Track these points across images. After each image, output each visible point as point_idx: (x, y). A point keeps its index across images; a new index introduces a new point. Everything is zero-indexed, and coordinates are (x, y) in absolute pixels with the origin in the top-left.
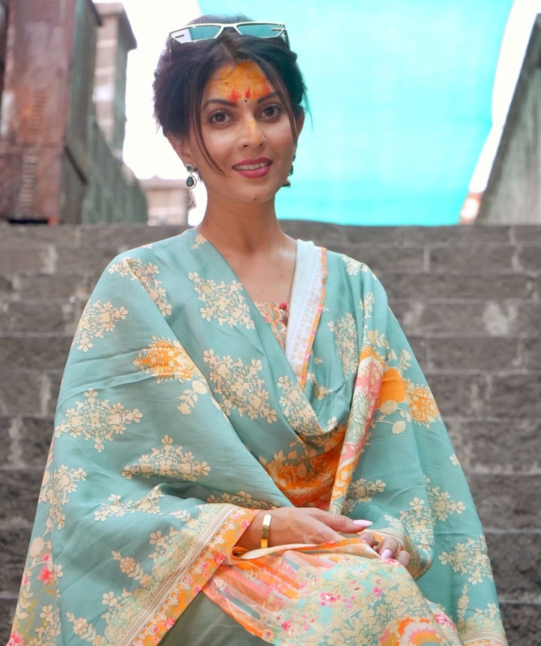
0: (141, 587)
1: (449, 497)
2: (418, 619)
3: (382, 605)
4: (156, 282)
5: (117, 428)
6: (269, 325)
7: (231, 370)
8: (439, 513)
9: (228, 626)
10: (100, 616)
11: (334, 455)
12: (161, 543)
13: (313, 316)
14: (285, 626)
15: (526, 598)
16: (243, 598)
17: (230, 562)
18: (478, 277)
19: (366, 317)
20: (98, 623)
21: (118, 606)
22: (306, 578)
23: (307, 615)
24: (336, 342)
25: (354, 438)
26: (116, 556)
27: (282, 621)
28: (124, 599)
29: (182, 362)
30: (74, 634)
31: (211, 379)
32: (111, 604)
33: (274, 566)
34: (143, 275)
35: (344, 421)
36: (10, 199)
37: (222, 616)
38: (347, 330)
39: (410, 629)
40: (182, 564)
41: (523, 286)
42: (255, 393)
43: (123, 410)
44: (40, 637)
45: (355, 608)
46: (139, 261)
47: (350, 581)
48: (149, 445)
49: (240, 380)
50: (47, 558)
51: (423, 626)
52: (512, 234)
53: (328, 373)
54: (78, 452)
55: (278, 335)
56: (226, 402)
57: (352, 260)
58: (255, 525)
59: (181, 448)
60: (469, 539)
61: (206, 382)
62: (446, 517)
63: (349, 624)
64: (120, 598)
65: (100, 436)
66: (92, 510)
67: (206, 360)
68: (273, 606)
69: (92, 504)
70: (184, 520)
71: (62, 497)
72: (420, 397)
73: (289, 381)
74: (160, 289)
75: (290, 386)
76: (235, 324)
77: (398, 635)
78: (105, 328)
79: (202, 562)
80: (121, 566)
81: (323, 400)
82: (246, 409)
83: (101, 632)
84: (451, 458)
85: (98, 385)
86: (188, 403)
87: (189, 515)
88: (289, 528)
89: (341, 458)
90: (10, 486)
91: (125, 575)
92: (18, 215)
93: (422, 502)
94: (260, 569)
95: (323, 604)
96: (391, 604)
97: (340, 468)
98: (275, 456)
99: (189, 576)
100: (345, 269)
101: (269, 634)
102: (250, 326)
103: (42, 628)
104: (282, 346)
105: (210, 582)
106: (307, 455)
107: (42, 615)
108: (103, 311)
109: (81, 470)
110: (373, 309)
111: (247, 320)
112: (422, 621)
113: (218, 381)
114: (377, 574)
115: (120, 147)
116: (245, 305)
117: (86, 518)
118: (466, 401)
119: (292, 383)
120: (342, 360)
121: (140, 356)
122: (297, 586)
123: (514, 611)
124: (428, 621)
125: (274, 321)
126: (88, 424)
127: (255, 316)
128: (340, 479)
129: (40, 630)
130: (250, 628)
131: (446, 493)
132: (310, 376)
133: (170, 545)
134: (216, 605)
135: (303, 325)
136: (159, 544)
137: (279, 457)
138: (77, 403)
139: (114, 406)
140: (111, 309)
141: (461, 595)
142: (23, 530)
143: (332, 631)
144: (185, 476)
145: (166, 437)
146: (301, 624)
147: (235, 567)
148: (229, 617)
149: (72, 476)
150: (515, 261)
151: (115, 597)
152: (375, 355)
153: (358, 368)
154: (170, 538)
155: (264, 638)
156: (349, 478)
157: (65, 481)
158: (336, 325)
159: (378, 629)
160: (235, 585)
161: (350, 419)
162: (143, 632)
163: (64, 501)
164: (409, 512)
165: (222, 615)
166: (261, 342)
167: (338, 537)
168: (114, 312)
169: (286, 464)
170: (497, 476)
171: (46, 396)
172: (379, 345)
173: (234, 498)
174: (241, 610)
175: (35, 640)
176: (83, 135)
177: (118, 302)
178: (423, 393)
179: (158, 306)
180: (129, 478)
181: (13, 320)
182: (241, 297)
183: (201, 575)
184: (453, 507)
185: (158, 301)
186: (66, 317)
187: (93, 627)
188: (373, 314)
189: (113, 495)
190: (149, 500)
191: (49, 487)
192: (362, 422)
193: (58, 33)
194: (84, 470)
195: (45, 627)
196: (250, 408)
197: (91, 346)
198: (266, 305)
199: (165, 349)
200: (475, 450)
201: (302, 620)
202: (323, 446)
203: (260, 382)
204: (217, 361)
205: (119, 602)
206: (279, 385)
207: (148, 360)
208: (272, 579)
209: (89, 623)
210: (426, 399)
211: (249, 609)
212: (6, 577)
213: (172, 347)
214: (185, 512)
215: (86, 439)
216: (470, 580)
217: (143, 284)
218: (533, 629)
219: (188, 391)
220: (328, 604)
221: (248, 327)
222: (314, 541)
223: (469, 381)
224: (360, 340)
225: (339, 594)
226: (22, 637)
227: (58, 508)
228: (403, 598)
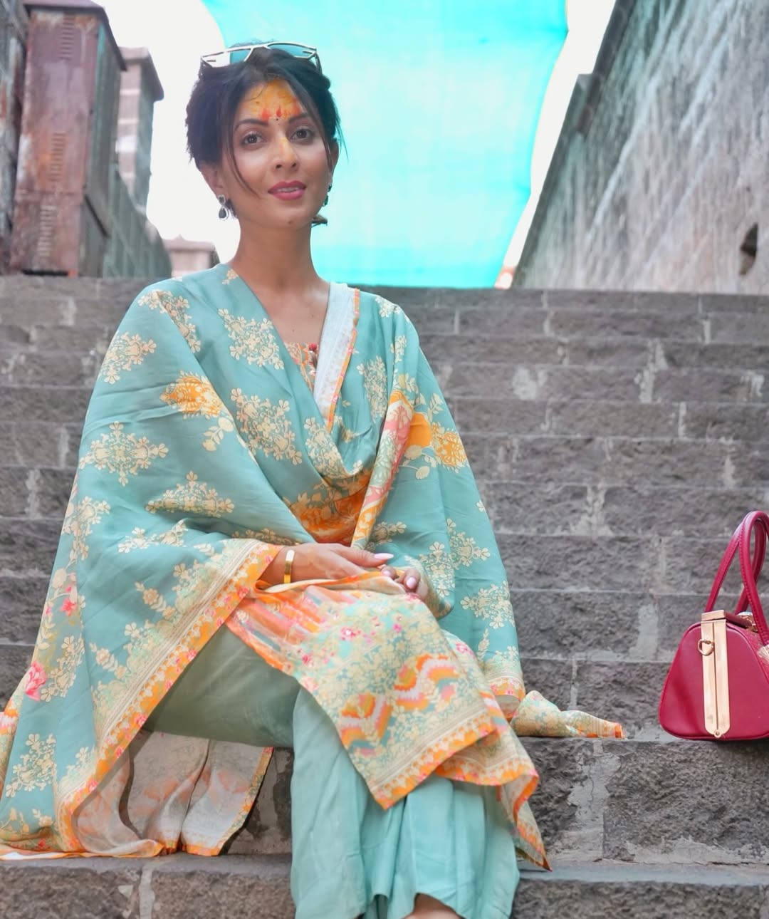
0: (164, 618)
1: (474, 543)
2: (436, 656)
3: (402, 642)
4: (186, 317)
5: (142, 462)
6: (299, 367)
7: (258, 410)
8: (463, 558)
9: (249, 658)
10: (122, 646)
11: (358, 498)
12: (185, 575)
13: (343, 358)
14: (306, 660)
15: (546, 656)
16: (265, 630)
17: (253, 595)
18: (508, 341)
19: (396, 361)
20: (120, 653)
21: (140, 637)
22: (328, 613)
23: (328, 649)
24: (365, 385)
25: (380, 481)
26: (139, 587)
27: (302, 655)
28: (146, 630)
29: (208, 398)
30: (97, 665)
31: (238, 418)
32: (133, 635)
33: (297, 601)
34: (174, 308)
35: (370, 465)
36: (27, 249)
37: (242, 649)
38: (376, 374)
39: (428, 665)
40: (205, 597)
41: (554, 351)
42: (281, 434)
43: (149, 445)
44: (61, 667)
45: (375, 644)
46: (169, 293)
47: (371, 618)
48: (173, 480)
49: (267, 420)
50: (69, 590)
51: (441, 663)
52: (544, 298)
53: (355, 416)
54: (102, 484)
55: (307, 377)
56: (252, 441)
57: (386, 300)
58: (278, 561)
59: (205, 484)
60: (493, 585)
61: (232, 419)
62: (471, 562)
63: (369, 659)
64: (142, 630)
65: (124, 470)
66: (116, 542)
67: (233, 398)
68: (294, 639)
69: (116, 537)
70: (208, 554)
71: (85, 528)
72: (450, 442)
73: (316, 423)
74: (190, 325)
75: (317, 428)
76: (264, 364)
77: (416, 671)
78: (133, 361)
79: (225, 595)
80: (144, 598)
81: (350, 443)
82: (272, 450)
83: (123, 662)
84: (478, 504)
85: (125, 418)
86: (213, 440)
87: (213, 550)
88: (311, 564)
89: (365, 500)
90: (28, 537)
91: (148, 606)
92: (36, 268)
93: (442, 546)
94: (282, 603)
95: (344, 639)
96: (410, 641)
97: (363, 510)
98: (299, 498)
99: (212, 609)
100: (378, 310)
101: (289, 667)
102: (279, 366)
103: (63, 659)
104: (311, 387)
105: (232, 615)
106: (331, 497)
107: (64, 646)
108: (131, 343)
109: (105, 503)
110: (405, 353)
111: (276, 360)
112: (440, 658)
113: (244, 420)
114: (398, 611)
115: (144, 203)
116: (275, 344)
117: (109, 550)
118: (492, 464)
119: (319, 425)
120: (370, 404)
121: (167, 390)
122: (318, 620)
123: (532, 667)
124: (446, 658)
125: (303, 362)
126: (113, 457)
127: (284, 357)
128: (364, 521)
129: (62, 661)
130: (270, 660)
131: (472, 539)
132: (337, 419)
133: (193, 578)
134: (238, 637)
135: (332, 367)
136: (182, 577)
137: (303, 499)
138: (102, 435)
139: (140, 440)
140: (140, 342)
141: (481, 639)
142: (40, 579)
143: (352, 665)
144: (209, 512)
145: (191, 473)
146: (321, 658)
147: (258, 601)
148: (251, 649)
149: (96, 508)
150: (547, 326)
151: (137, 628)
152: (404, 398)
153: (386, 412)
154: (194, 571)
155: (284, 670)
156: (372, 521)
157: (89, 512)
158: (366, 368)
159: (397, 664)
160: (257, 617)
161: (377, 462)
162: (165, 662)
163: (88, 532)
164: (428, 556)
165: (244, 647)
166: (290, 383)
167: (361, 571)
168: (143, 345)
169: (310, 506)
170: (521, 537)
171: (64, 449)
172: (409, 389)
173: (258, 534)
174: (262, 642)
175: (57, 670)
176: (105, 186)
177: (147, 335)
178: (453, 438)
179: (188, 342)
180: (153, 512)
181: (30, 372)
182: (271, 336)
183: (224, 608)
184: (478, 553)
185: (187, 337)
186: (86, 371)
187: (115, 657)
188: (404, 357)
189: (136, 529)
190: (173, 534)
191: (73, 520)
192: (388, 466)
193: (79, 74)
194: (108, 502)
195: (66, 658)
196: (276, 449)
197: (118, 378)
198: (296, 346)
199: (192, 384)
200: (499, 512)
201: (322, 654)
202: (348, 490)
203: (287, 423)
204: (245, 400)
205: (141, 633)
206: (306, 427)
207: (175, 395)
208: (293, 613)
209: (111, 653)
210: (456, 444)
211: (270, 642)
212: (22, 627)
213: (200, 383)
214: (209, 546)
215: (111, 472)
216: (491, 624)
217: (173, 318)
218: (551, 685)
219: (213, 428)
220: (348, 639)
221: (277, 367)
222: (337, 577)
223: (496, 443)
224: (389, 386)
225: (359, 629)
226: (43, 667)
227: (82, 539)
228: (422, 635)
